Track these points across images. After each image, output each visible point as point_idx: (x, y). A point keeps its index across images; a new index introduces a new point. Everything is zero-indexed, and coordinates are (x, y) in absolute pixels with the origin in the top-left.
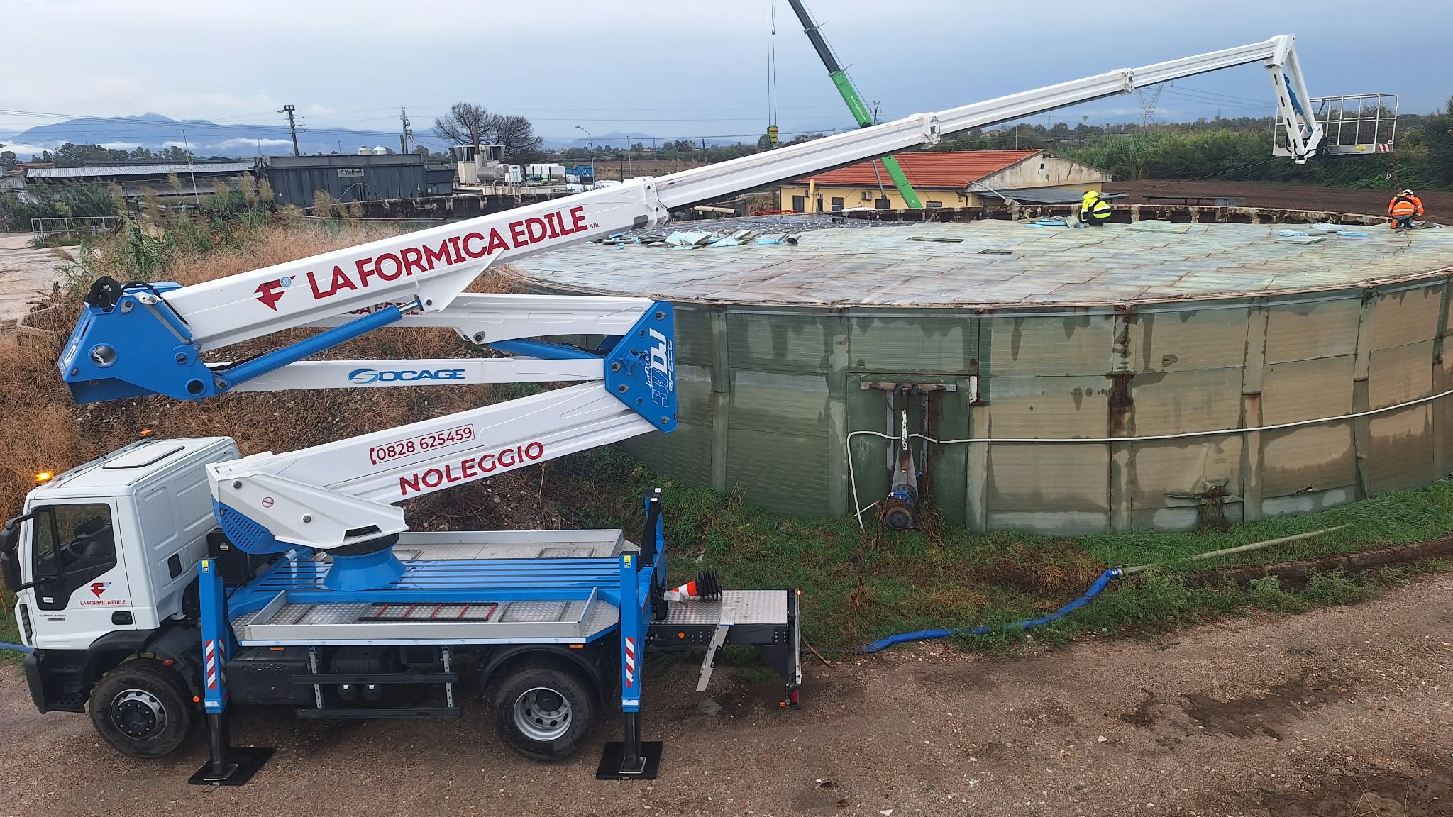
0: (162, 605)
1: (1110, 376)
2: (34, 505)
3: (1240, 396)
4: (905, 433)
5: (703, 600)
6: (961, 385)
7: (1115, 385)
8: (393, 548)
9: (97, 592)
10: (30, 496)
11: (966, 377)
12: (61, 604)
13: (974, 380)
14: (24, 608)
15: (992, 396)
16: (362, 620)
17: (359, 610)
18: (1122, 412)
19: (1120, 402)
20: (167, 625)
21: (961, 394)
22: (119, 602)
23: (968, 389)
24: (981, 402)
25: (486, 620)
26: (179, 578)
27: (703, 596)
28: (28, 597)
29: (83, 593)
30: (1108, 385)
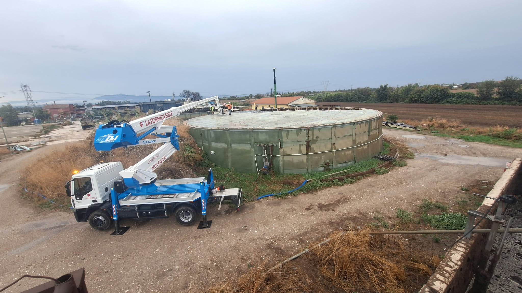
0: (103, 198)
1: (306, 141)
2: (74, 178)
3: (331, 144)
4: (266, 154)
5: (221, 191)
6: (277, 144)
7: (307, 143)
8: (155, 183)
9: (89, 196)
10: (73, 176)
11: (278, 143)
12: (81, 199)
13: (280, 143)
14: (73, 200)
15: (283, 146)
16: (147, 199)
17: (147, 196)
18: (309, 148)
19: (308, 146)
20: (105, 202)
21: (277, 146)
22: (94, 198)
23: (279, 145)
24: (281, 148)
25: (173, 197)
26: (107, 192)
27: (221, 190)
28: (74, 198)
29: (85, 196)
30: (306, 143)
